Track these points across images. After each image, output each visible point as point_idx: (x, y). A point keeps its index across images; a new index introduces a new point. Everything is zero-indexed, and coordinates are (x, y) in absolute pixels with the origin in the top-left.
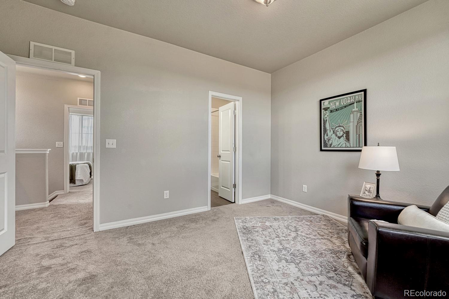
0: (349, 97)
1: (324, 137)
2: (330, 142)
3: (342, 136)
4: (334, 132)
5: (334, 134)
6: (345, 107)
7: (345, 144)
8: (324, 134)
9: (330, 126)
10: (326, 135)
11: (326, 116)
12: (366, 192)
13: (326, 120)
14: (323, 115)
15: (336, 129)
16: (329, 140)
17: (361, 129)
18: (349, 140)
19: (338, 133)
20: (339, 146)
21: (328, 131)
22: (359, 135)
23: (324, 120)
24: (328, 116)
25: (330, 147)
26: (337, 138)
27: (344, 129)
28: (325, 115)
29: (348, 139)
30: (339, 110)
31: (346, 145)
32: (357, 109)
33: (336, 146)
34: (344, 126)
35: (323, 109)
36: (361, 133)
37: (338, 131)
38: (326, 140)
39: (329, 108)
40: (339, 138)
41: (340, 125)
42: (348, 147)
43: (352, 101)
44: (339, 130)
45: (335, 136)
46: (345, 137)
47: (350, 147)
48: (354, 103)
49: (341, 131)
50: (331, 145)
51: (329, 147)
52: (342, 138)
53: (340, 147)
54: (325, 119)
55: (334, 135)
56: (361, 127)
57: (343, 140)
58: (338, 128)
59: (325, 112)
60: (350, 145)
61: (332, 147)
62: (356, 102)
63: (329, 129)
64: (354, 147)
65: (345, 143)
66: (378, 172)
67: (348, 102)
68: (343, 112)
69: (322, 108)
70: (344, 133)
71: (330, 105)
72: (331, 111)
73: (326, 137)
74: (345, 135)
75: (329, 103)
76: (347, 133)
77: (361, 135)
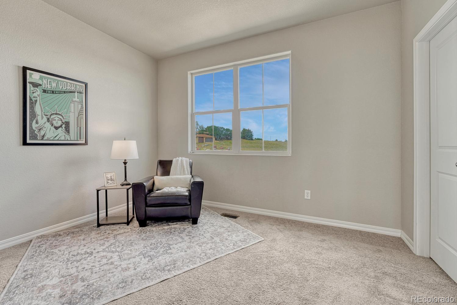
0: (69, 83)
1: (31, 124)
2: (42, 133)
3: (61, 126)
4: (48, 119)
5: (48, 122)
6: (65, 92)
7: (63, 137)
8: (31, 121)
9: (42, 111)
10: (34, 121)
11: (35, 95)
12: (109, 181)
13: (36, 101)
14: (30, 93)
15: (52, 117)
16: (40, 130)
17: (82, 123)
18: (69, 132)
19: (54, 122)
20: (56, 138)
21: (39, 118)
22: (80, 127)
23: (31, 99)
24: (39, 95)
25: (42, 139)
26: (53, 128)
27: (62, 119)
28: (33, 93)
29: (67, 130)
30: (55, 93)
31: (65, 138)
32: (78, 100)
33: (52, 139)
34: (63, 115)
35: (30, 83)
36: (82, 126)
37: (55, 120)
38: (34, 128)
39: (40, 85)
40: (56, 128)
41: (58, 112)
42: (67, 140)
43: (72, 88)
44: (57, 119)
45: (50, 126)
46: (64, 128)
47: (71, 140)
48: (75, 92)
49: (58, 120)
50: (43, 136)
51: (39, 140)
52: (60, 129)
53: (58, 140)
54: (34, 99)
55: (48, 125)
56: (82, 120)
57: (61, 132)
58: (55, 116)
59: (32, 88)
60: (70, 138)
61: (45, 139)
62: (78, 92)
63: (40, 114)
64: (74, 140)
65: (65, 136)
66: (125, 160)
67: (68, 88)
68: (61, 98)
69: (28, 81)
70: (63, 123)
71: (43, 82)
72: (45, 91)
73: (34, 125)
74: (64, 126)
75: (41, 78)
76: (67, 124)
77: (82, 128)
